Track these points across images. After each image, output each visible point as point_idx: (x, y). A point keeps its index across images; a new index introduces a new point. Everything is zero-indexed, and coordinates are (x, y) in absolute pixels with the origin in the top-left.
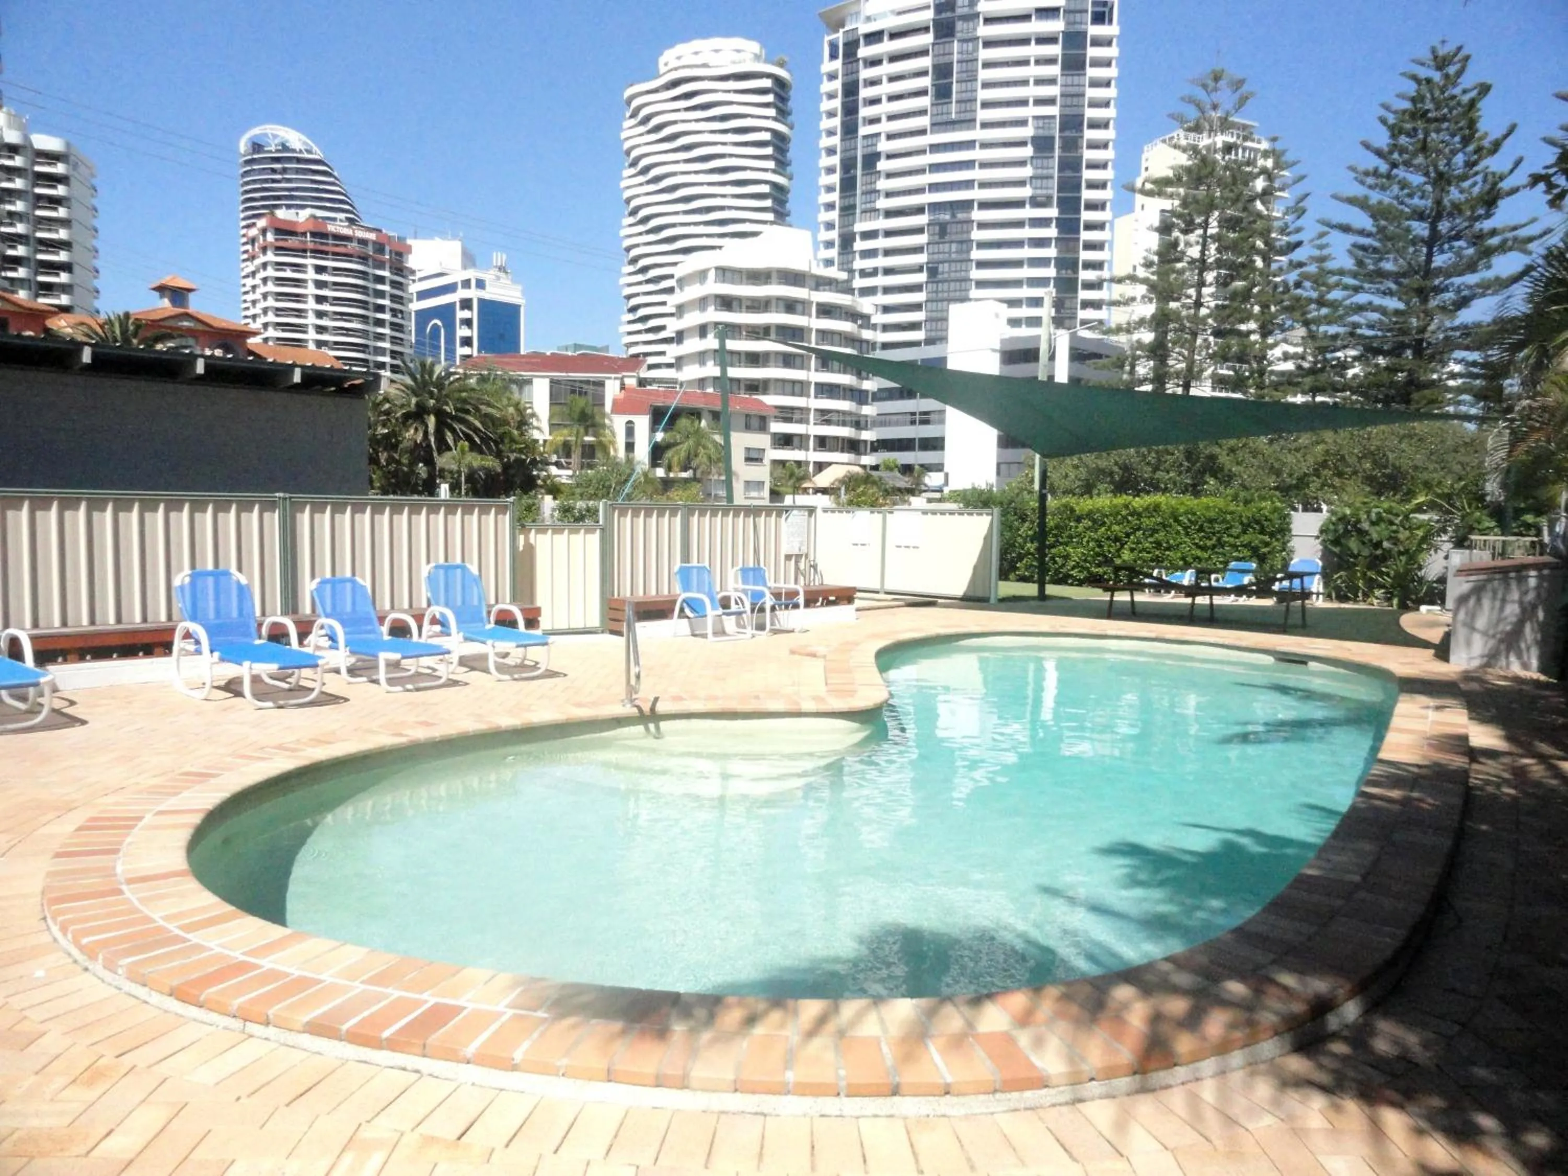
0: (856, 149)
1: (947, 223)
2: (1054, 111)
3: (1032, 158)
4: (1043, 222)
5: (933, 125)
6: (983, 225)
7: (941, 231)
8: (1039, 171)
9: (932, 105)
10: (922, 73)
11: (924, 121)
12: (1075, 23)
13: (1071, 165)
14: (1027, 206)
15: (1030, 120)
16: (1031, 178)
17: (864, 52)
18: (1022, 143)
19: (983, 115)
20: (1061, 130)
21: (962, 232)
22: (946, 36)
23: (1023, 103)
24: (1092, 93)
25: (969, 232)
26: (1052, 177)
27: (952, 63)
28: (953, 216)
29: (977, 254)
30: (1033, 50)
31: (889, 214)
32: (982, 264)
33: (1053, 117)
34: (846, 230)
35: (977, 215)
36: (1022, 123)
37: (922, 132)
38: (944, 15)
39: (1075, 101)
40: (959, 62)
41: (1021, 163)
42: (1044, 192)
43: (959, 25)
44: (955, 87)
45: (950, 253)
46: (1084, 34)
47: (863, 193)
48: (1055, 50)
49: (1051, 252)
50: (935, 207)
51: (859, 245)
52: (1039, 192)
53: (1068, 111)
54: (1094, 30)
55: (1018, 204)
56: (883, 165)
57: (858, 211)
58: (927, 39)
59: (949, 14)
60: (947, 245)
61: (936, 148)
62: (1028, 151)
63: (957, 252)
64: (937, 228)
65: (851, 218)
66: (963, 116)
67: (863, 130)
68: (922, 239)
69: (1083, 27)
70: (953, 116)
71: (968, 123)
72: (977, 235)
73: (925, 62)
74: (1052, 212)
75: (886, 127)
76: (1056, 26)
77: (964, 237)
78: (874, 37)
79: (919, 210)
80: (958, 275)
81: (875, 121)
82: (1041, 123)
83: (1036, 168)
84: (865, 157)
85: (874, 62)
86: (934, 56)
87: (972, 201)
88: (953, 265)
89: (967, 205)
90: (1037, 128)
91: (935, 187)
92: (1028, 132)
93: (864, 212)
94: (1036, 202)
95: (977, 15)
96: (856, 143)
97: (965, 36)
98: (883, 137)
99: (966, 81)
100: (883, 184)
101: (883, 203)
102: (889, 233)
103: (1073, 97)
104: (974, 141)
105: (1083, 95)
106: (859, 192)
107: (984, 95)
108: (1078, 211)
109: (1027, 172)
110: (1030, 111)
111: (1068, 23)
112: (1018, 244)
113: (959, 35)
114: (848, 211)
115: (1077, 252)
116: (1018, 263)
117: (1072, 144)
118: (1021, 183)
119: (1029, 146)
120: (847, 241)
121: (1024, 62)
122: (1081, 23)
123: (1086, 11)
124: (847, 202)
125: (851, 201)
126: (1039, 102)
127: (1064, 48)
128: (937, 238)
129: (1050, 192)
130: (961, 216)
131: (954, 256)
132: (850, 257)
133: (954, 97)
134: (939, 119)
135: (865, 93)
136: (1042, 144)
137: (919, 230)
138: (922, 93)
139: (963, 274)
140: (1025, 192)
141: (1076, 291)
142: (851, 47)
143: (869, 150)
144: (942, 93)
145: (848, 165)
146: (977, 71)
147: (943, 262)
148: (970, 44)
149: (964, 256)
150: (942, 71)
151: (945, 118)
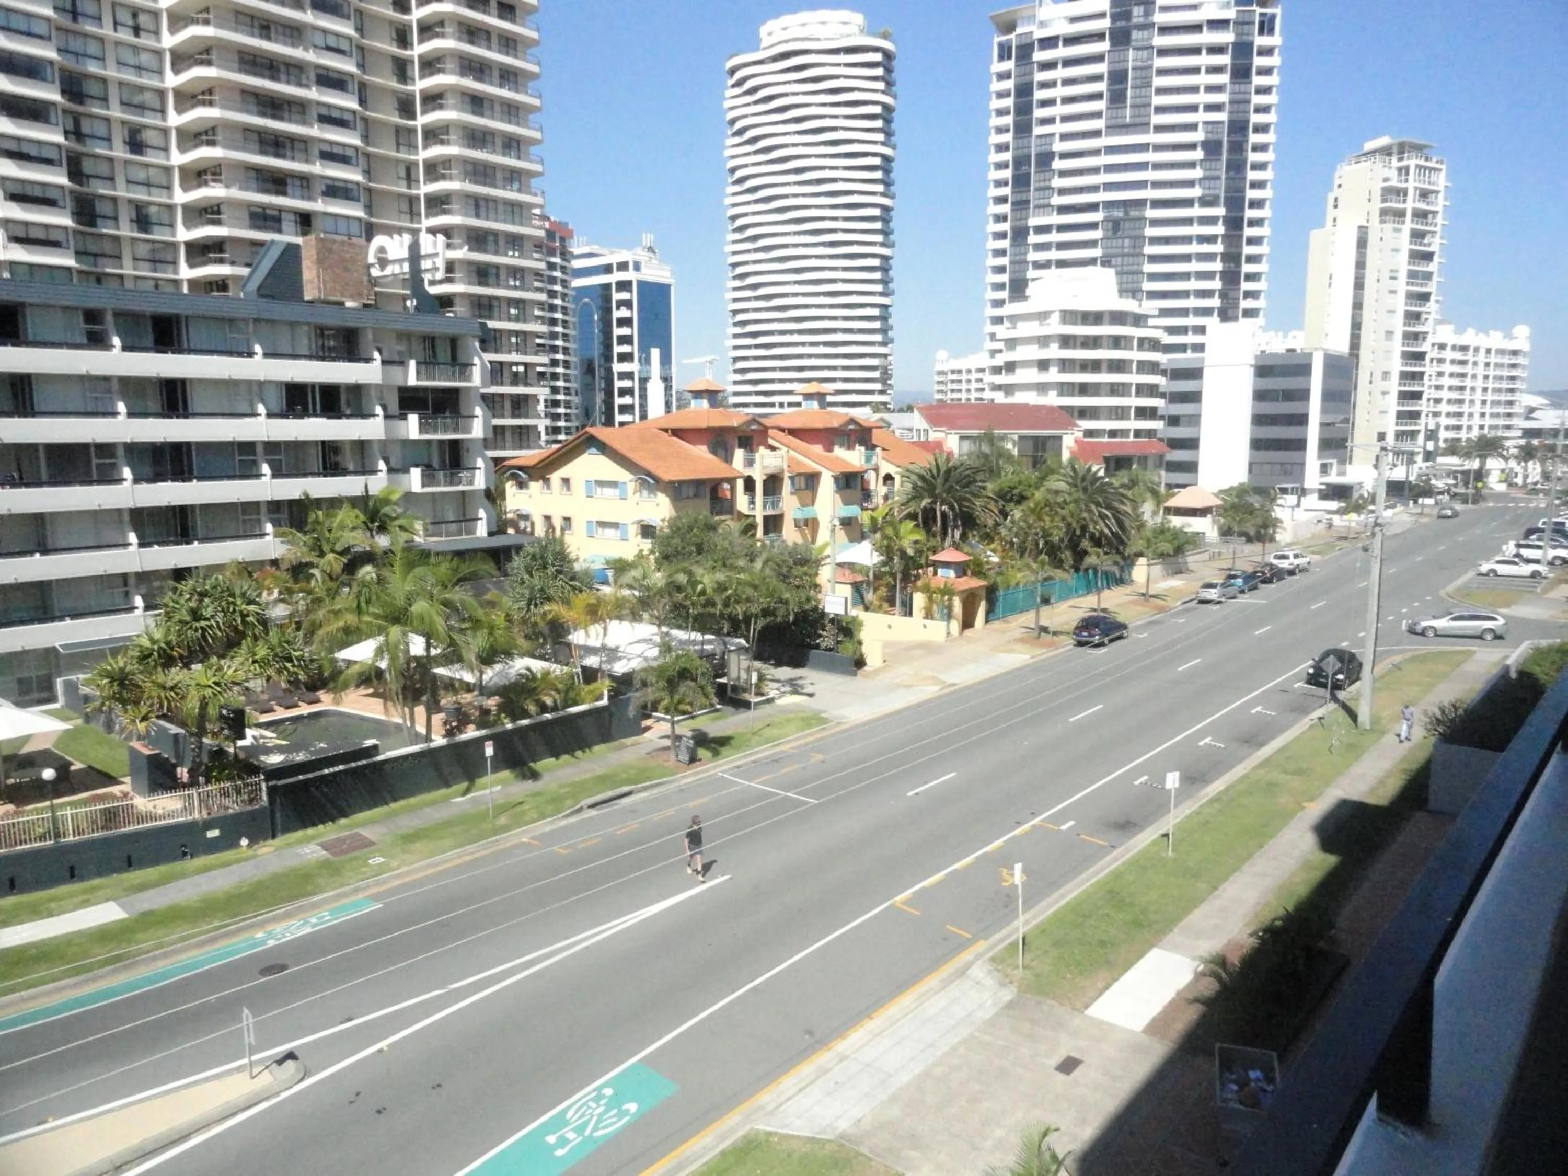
0: (1029, 147)
1: (1121, 219)
2: (1223, 116)
3: (1201, 161)
4: (1211, 221)
5: (1107, 127)
6: (1156, 223)
7: (1115, 226)
8: (1208, 173)
9: (1108, 108)
10: (1097, 78)
11: (1099, 124)
12: (1243, 34)
13: (1237, 167)
14: (1196, 205)
15: (1200, 126)
16: (1200, 179)
17: (1039, 56)
18: (1192, 146)
19: (1157, 119)
20: (1229, 135)
21: (1134, 229)
22: (1122, 44)
23: (1193, 108)
24: (1257, 100)
25: (1143, 228)
26: (1218, 178)
27: (1126, 71)
28: (1126, 213)
29: (1149, 250)
30: (1205, 60)
31: (1064, 210)
32: (1154, 259)
33: (1222, 122)
34: (1018, 223)
35: (1151, 213)
36: (1193, 127)
37: (1096, 134)
38: (1119, 24)
39: (1242, 107)
40: (1134, 69)
41: (1191, 165)
42: (1212, 192)
43: (1135, 35)
44: (1129, 93)
45: (1123, 247)
46: (1251, 44)
47: (1036, 190)
48: (1225, 60)
49: (1219, 248)
50: (1109, 205)
51: (1033, 239)
52: (1207, 192)
53: (1235, 117)
54: (1261, 41)
55: (1187, 203)
56: (1057, 164)
57: (1032, 206)
58: (1104, 46)
59: (1123, 23)
60: (1120, 241)
61: (1111, 150)
62: (1199, 154)
63: (1129, 247)
64: (1110, 224)
65: (1024, 212)
66: (1138, 120)
67: (1038, 130)
68: (1097, 234)
69: (1250, 38)
70: (1128, 120)
71: (1141, 126)
72: (1150, 232)
73: (1101, 68)
74: (1220, 211)
75: (1059, 128)
76: (1227, 37)
77: (1137, 233)
78: (1049, 42)
79: (1093, 207)
80: (1130, 268)
81: (1049, 121)
82: (1210, 127)
83: (1206, 170)
84: (1039, 155)
85: (1049, 65)
86: (1110, 63)
87: (1146, 200)
88: (1126, 258)
89: (1141, 203)
90: (1207, 132)
91: (1109, 187)
92: (1199, 136)
93: (1037, 207)
94: (1206, 202)
95: (1153, 25)
96: (1029, 142)
97: (1140, 44)
98: (1057, 137)
99: (1140, 87)
100: (1057, 182)
101: (1057, 200)
102: (1062, 228)
103: (1240, 103)
104: (1148, 144)
105: (1248, 102)
106: (1032, 188)
107: (1158, 100)
108: (1242, 209)
109: (1197, 173)
110: (1200, 117)
111: (1237, 35)
112: (1187, 240)
113: (1134, 44)
114: (1021, 205)
115: (1241, 247)
116: (1186, 258)
117: (1238, 147)
118: (1190, 183)
119: (1199, 149)
120: (1020, 234)
121: (1195, 70)
122: (1248, 34)
123: (1253, 23)
124: (1020, 197)
125: (1024, 197)
126: (1210, 108)
127: (1234, 57)
128: (1110, 233)
129: (1217, 192)
130: (1133, 213)
131: (1126, 251)
132: (1023, 249)
133: (1129, 102)
134: (1113, 122)
135: (1039, 95)
136: (1212, 147)
137: (1093, 226)
138: (1098, 96)
139: (1135, 267)
140: (1196, 192)
141: (1238, 283)
142: (1025, 51)
143: (1043, 149)
144: (1117, 98)
145: (1020, 162)
146: (1151, 77)
147: (1115, 256)
148: (1145, 52)
149: (1137, 251)
150: (1118, 77)
151: (1119, 121)
